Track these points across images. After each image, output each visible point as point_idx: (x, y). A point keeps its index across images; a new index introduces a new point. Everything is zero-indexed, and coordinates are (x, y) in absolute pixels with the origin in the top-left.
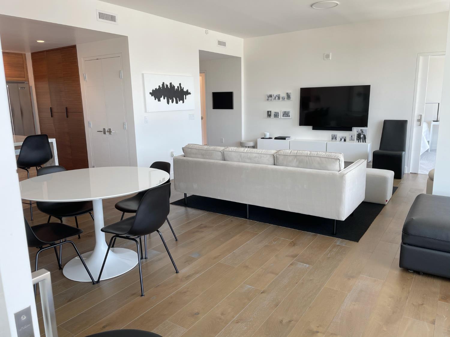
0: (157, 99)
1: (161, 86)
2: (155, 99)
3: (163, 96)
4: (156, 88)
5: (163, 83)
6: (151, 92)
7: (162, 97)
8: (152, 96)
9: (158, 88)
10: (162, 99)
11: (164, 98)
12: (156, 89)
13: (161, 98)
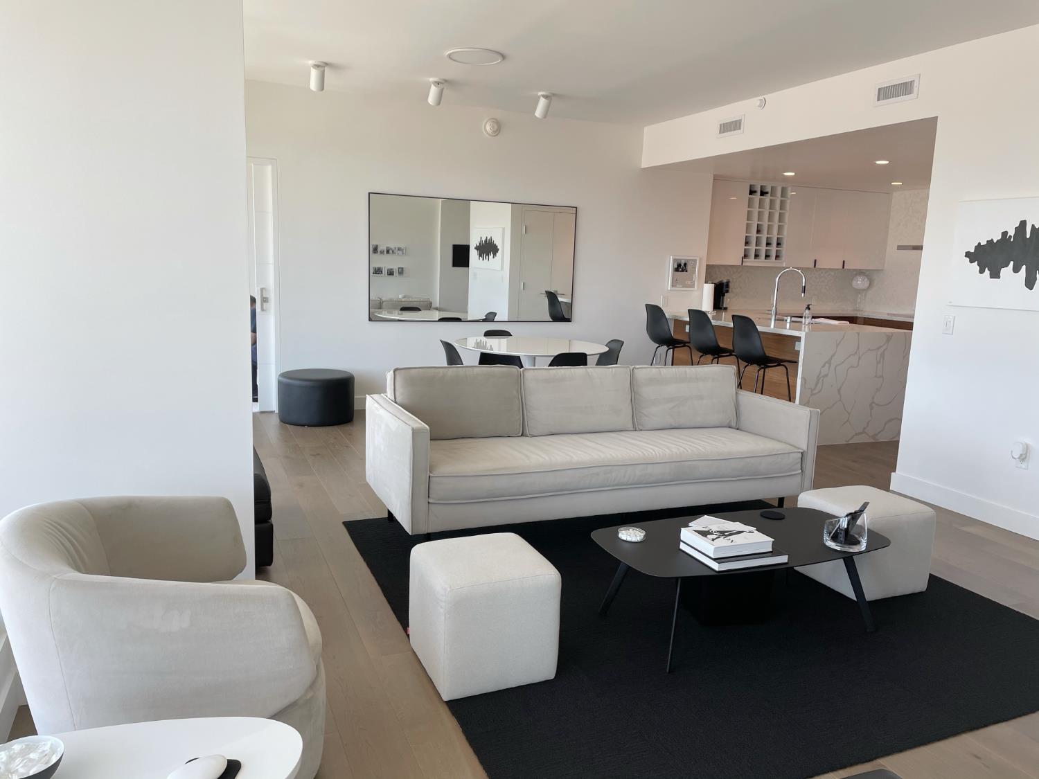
0: (987, 272)
1: (1011, 233)
2: (982, 271)
3: (1012, 263)
4: (992, 240)
5: (1023, 224)
6: (972, 250)
7: (1007, 266)
8: (971, 261)
9: (1000, 237)
10: (1007, 272)
11: (1016, 270)
12: (990, 242)
13: (1003, 271)
